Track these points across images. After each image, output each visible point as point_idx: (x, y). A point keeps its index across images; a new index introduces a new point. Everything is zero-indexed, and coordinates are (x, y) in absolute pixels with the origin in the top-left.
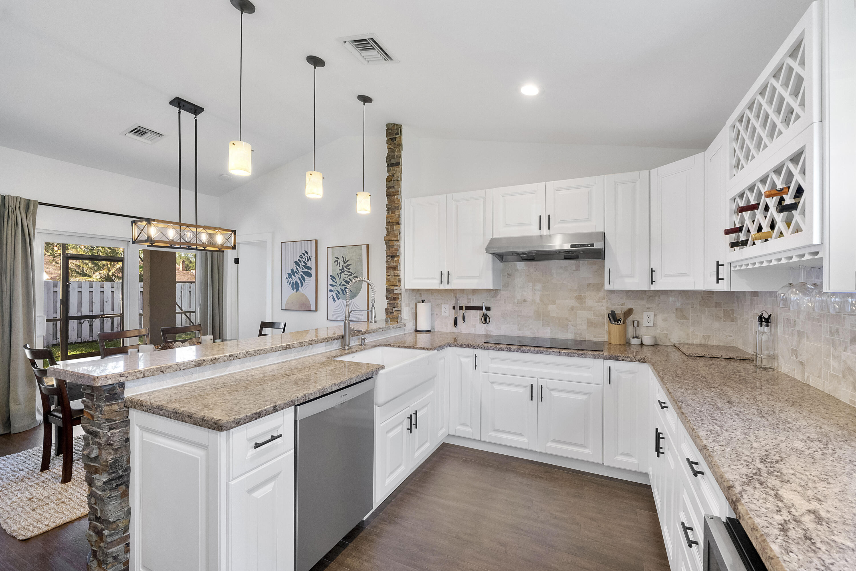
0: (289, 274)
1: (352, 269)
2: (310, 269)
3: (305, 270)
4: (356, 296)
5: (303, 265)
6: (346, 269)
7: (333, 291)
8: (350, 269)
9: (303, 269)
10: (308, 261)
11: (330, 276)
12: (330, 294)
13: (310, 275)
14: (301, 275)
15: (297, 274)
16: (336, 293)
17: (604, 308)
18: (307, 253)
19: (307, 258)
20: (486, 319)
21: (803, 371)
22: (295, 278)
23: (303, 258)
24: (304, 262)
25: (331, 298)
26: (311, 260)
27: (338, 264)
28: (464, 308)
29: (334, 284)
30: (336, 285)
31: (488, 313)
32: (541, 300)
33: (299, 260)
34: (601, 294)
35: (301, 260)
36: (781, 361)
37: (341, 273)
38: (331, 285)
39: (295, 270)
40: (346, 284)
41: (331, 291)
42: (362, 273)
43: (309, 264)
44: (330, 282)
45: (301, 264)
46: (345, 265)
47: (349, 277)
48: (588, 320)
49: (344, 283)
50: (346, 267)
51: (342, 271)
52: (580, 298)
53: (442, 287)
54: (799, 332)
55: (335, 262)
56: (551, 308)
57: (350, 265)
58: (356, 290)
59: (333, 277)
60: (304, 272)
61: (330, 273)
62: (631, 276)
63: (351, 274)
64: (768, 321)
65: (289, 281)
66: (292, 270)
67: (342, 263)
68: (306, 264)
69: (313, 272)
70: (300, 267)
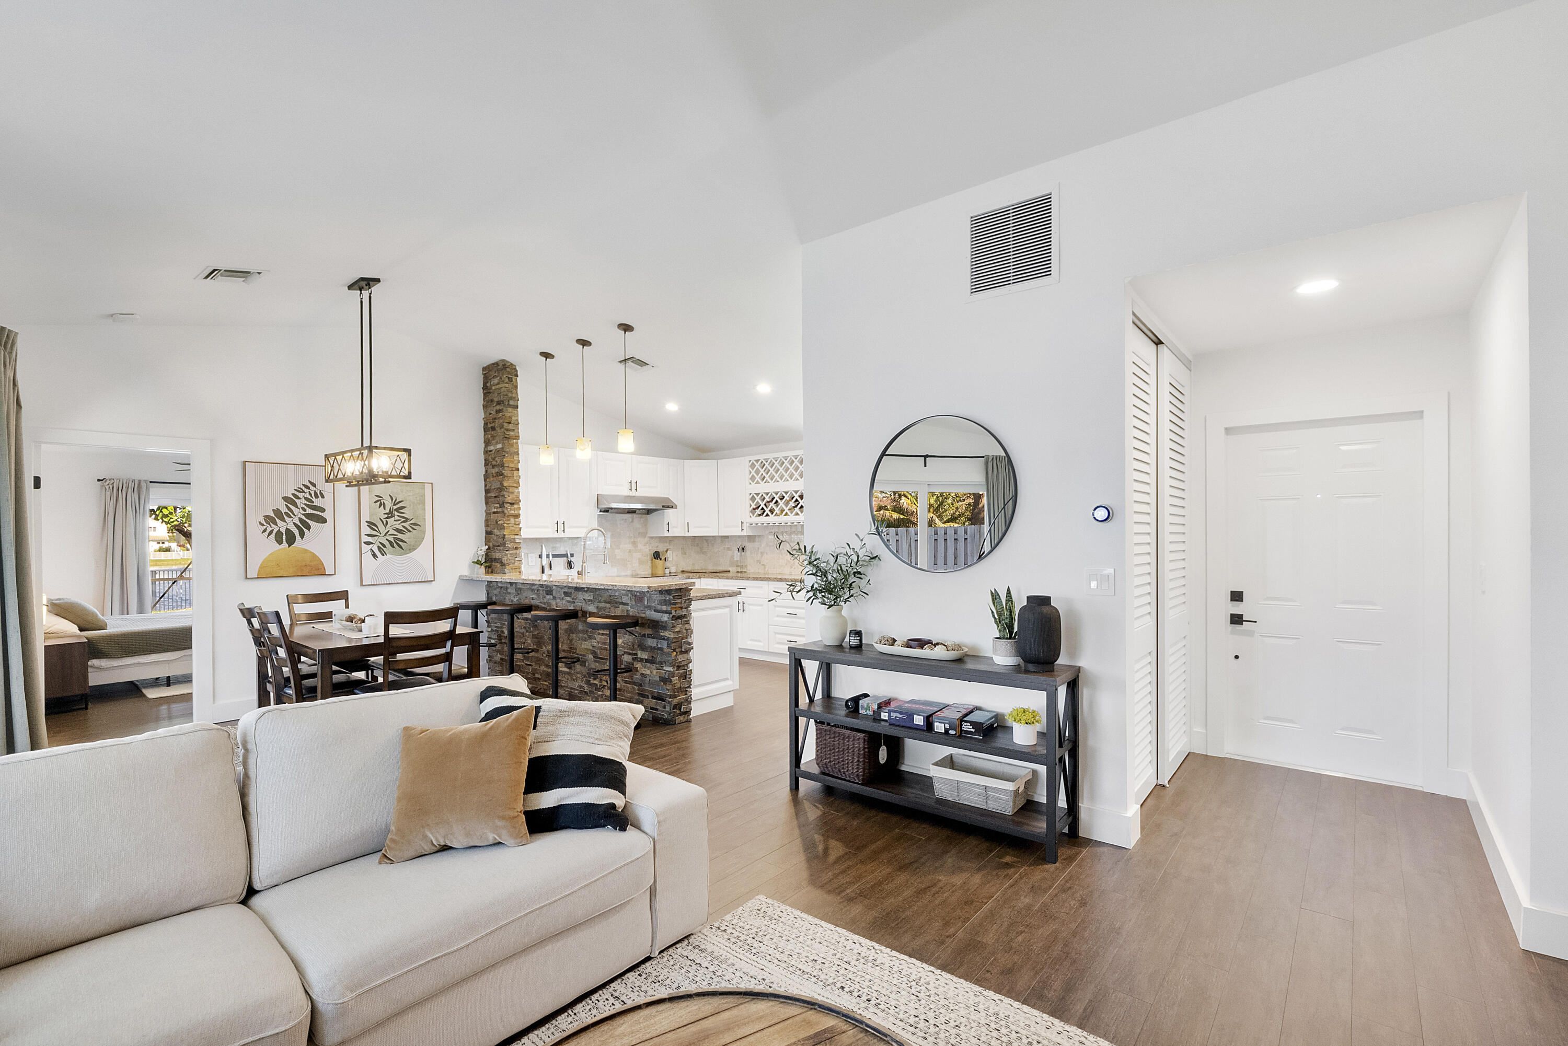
0: (267, 518)
1: (407, 513)
2: (323, 510)
3: (309, 511)
4: (415, 549)
5: (305, 504)
6: (396, 513)
7: (372, 543)
8: (404, 513)
9: (304, 510)
10: (317, 496)
11: (366, 522)
12: (366, 548)
13: (324, 521)
14: (300, 519)
15: (289, 516)
16: (378, 547)
17: (648, 550)
18: (314, 485)
19: (315, 492)
20: (570, 565)
21: (765, 568)
22: (285, 524)
23: (304, 492)
24: (306, 499)
25: (370, 553)
26: (323, 497)
27: (382, 505)
28: (551, 556)
29: (374, 533)
30: (379, 534)
31: (572, 559)
32: (611, 546)
33: (293, 494)
34: (646, 539)
35: (301, 495)
36: (749, 567)
37: (388, 518)
38: (369, 535)
39: (284, 510)
40: (397, 533)
41: (366, 543)
42: (425, 519)
43: (317, 502)
44: (366, 530)
45: (301, 502)
46: (395, 507)
47: (403, 524)
48: (639, 559)
49: (392, 532)
50: (397, 510)
51: (390, 514)
52: (634, 543)
53: (556, 535)
54: (761, 552)
55: (376, 502)
56: (617, 551)
57: (403, 508)
58: (416, 542)
59: (371, 524)
60: (307, 516)
61: (365, 517)
62: (677, 527)
63: (407, 520)
64: (743, 549)
65: (269, 529)
66: (278, 512)
67: (389, 505)
68: (313, 502)
69: (327, 515)
70: (296, 505)
